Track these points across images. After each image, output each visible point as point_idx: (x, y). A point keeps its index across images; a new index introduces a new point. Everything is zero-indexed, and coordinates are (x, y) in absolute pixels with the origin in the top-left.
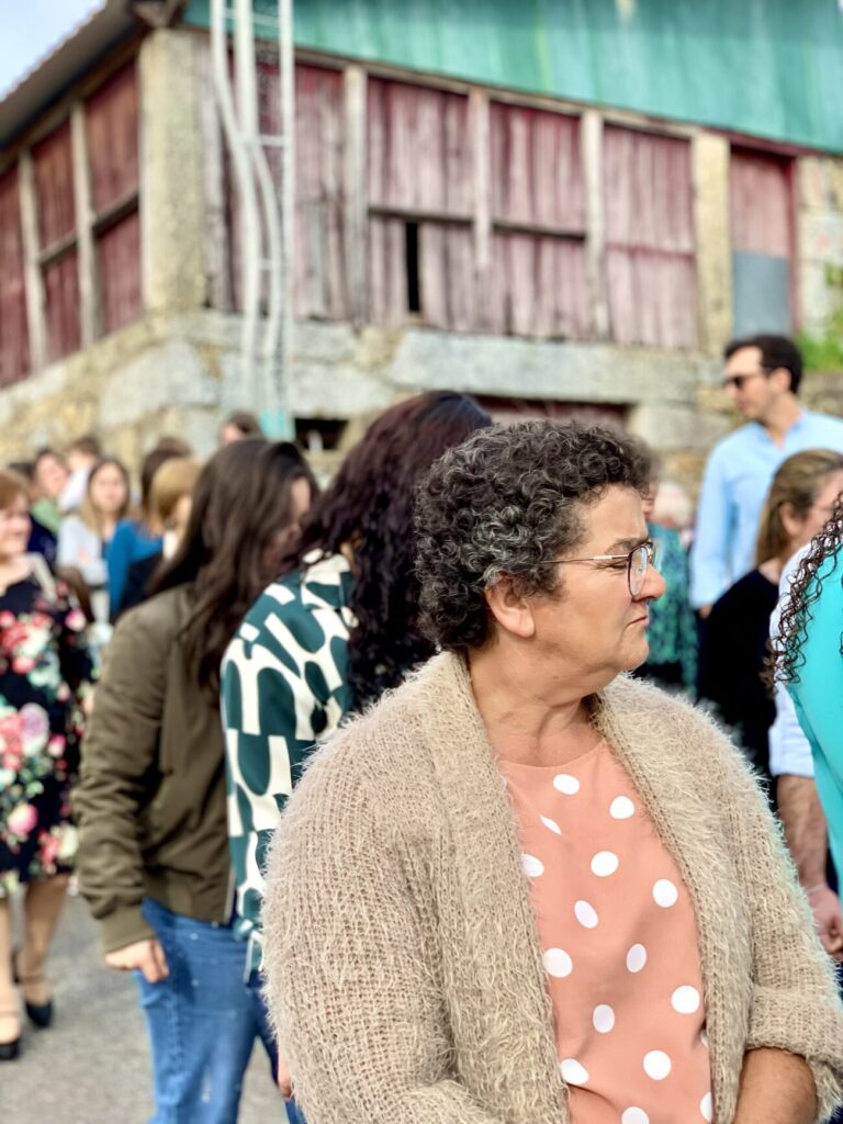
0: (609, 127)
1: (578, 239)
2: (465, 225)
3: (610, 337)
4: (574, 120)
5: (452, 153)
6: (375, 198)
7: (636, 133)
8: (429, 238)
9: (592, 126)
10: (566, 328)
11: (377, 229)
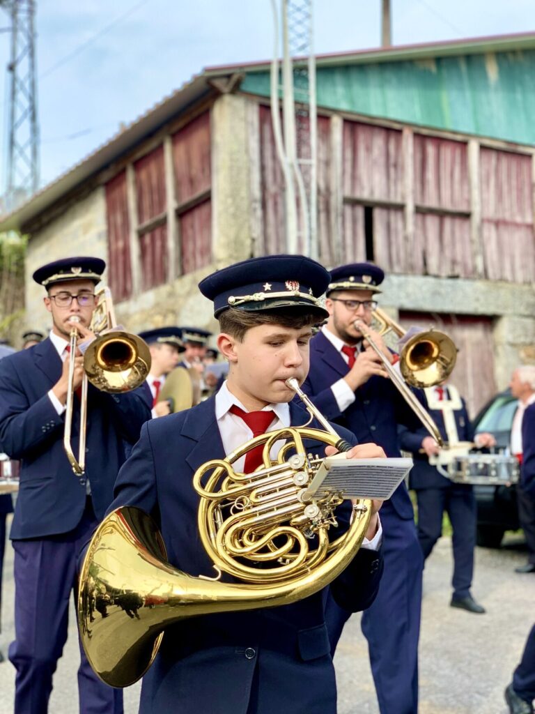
0: (483, 148)
1: (466, 216)
2: (400, 208)
3: (485, 276)
4: (464, 144)
5: (392, 166)
6: (348, 193)
7: (499, 151)
8: (378, 215)
9: (474, 147)
10: (458, 270)
11: (348, 210)
